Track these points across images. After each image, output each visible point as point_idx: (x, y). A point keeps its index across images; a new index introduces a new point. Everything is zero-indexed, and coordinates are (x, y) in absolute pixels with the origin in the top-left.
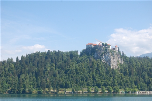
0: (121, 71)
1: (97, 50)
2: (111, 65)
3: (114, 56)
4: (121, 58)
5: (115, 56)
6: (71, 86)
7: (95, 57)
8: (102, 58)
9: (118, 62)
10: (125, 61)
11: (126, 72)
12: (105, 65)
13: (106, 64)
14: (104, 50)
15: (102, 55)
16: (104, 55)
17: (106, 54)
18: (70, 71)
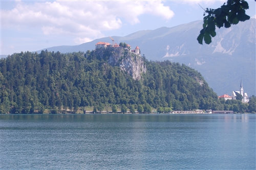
0: (145, 83)
1: (112, 52)
2: (133, 75)
3: (136, 63)
4: (144, 64)
5: (138, 62)
6: (90, 103)
7: (110, 62)
8: (121, 64)
9: (141, 70)
10: (148, 69)
11: (152, 85)
12: (125, 75)
13: (126, 73)
14: (123, 53)
15: (120, 60)
16: (124, 60)
17: (127, 58)
18: (83, 83)
